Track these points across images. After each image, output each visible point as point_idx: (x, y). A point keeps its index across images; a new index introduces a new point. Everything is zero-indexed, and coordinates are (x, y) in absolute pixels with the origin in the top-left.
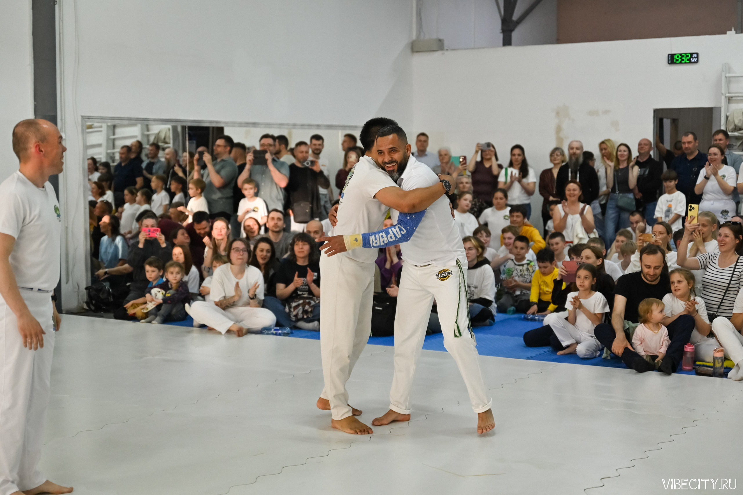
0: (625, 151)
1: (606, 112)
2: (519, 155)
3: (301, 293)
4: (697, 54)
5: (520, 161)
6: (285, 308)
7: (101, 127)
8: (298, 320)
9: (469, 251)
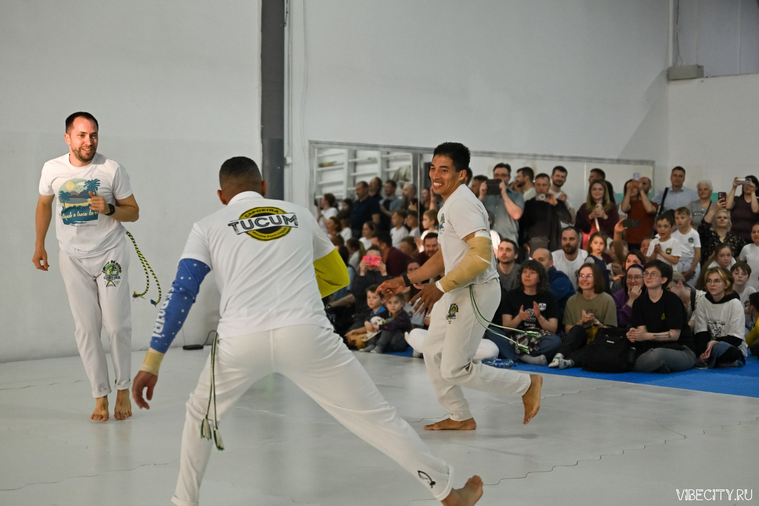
9: (716, 284)
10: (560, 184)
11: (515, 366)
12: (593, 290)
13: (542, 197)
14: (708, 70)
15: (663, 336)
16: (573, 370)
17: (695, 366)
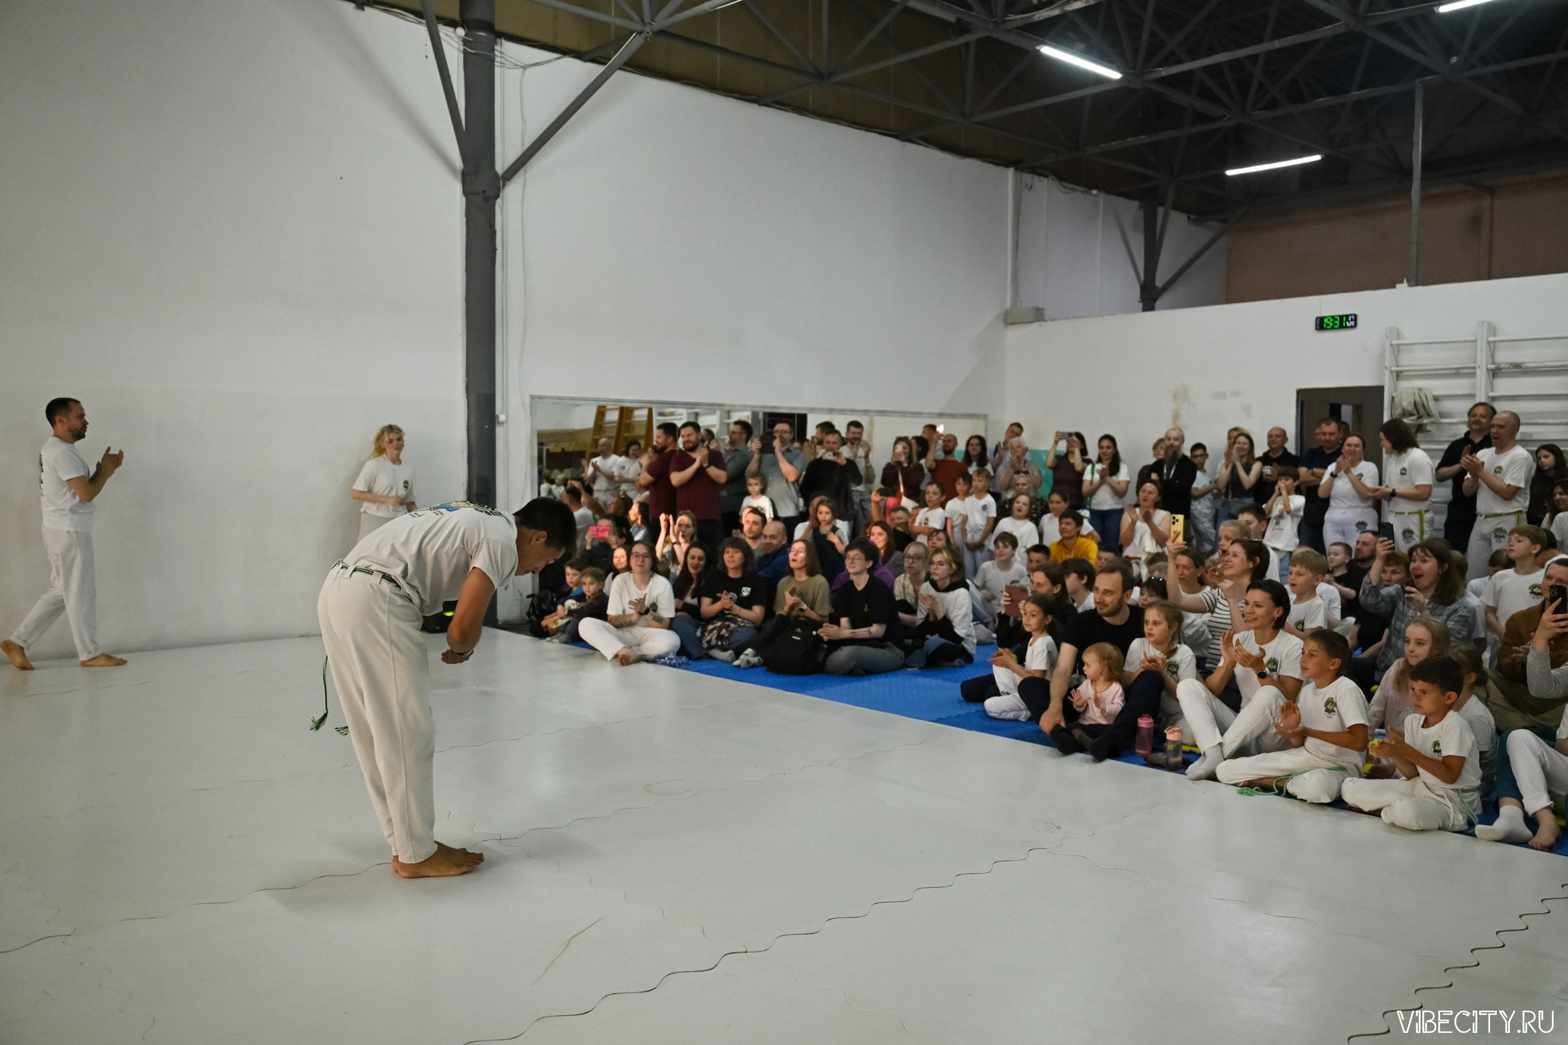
0: (1244, 444)
1: (1236, 394)
2: (1108, 447)
3: (728, 612)
4: (1355, 316)
5: (1111, 455)
6: (695, 632)
7: (681, 415)
8: (711, 647)
9: (939, 567)
10: (856, 442)
11: (688, 664)
12: (805, 571)
13: (830, 456)
14: (1047, 313)
15: (862, 632)
16: (756, 670)
17: (904, 666)
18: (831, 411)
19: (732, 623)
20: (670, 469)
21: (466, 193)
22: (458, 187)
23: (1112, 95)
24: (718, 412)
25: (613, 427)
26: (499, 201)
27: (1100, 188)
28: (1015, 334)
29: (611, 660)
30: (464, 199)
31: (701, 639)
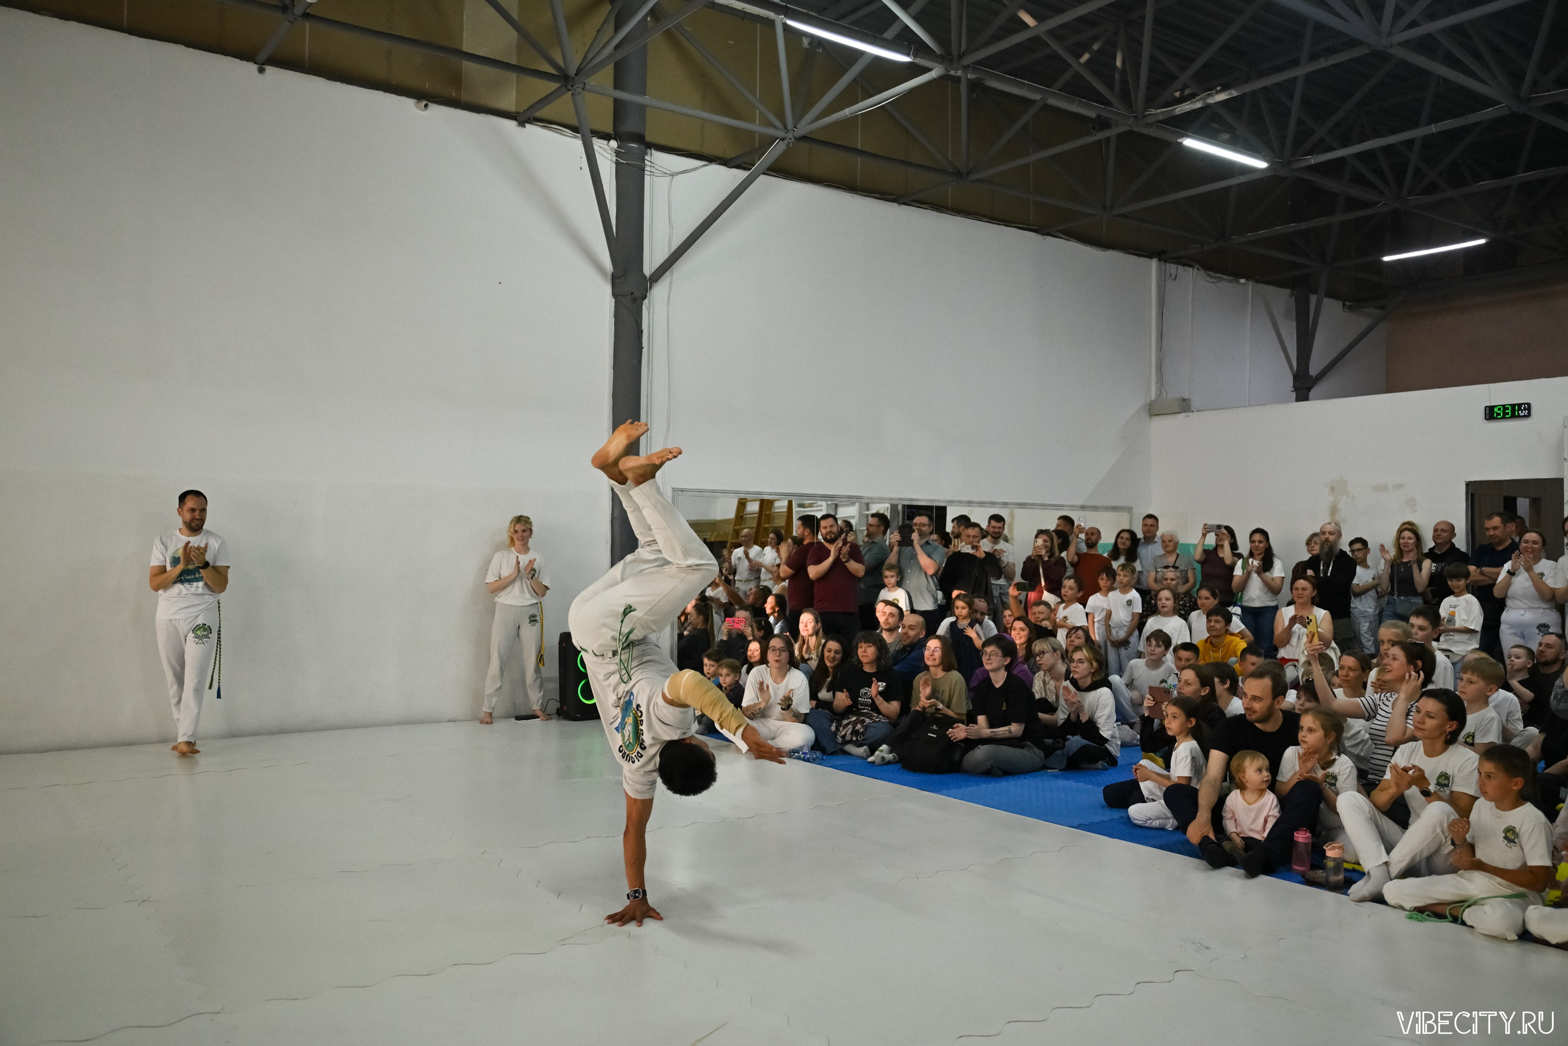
0: (1409, 538)
1: (1400, 486)
2: (1260, 542)
3: (863, 707)
4: (1529, 405)
5: (1263, 550)
6: (830, 726)
7: (822, 506)
8: (845, 742)
9: (1079, 665)
10: (998, 535)
11: (822, 759)
12: (941, 667)
13: (968, 549)
14: (1195, 403)
15: (1002, 731)
16: (891, 767)
17: (1044, 767)
18: (970, 503)
19: (867, 718)
20: (808, 562)
21: (614, 295)
22: (608, 289)
23: (1257, 184)
24: (857, 504)
25: (754, 517)
26: (646, 301)
27: (1248, 278)
28: (1160, 425)
29: (745, 753)
30: (613, 300)
31: (835, 733)
